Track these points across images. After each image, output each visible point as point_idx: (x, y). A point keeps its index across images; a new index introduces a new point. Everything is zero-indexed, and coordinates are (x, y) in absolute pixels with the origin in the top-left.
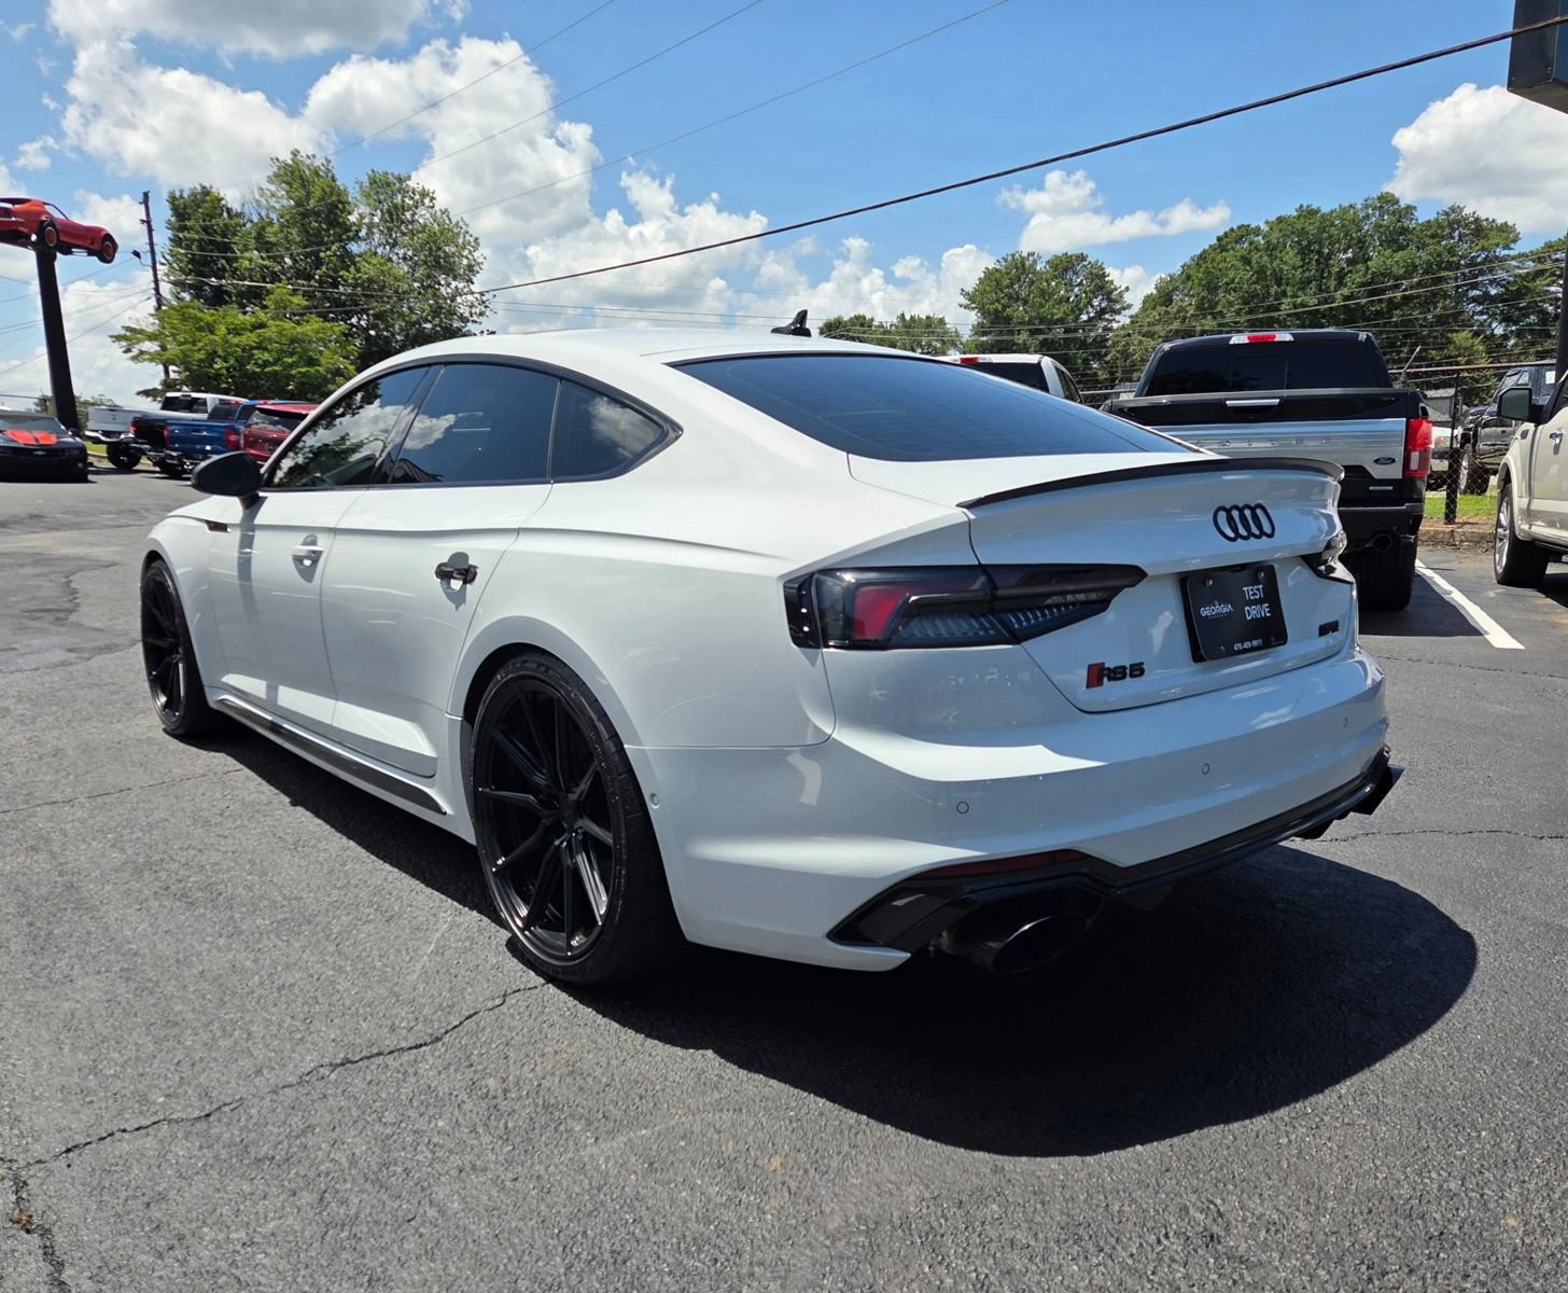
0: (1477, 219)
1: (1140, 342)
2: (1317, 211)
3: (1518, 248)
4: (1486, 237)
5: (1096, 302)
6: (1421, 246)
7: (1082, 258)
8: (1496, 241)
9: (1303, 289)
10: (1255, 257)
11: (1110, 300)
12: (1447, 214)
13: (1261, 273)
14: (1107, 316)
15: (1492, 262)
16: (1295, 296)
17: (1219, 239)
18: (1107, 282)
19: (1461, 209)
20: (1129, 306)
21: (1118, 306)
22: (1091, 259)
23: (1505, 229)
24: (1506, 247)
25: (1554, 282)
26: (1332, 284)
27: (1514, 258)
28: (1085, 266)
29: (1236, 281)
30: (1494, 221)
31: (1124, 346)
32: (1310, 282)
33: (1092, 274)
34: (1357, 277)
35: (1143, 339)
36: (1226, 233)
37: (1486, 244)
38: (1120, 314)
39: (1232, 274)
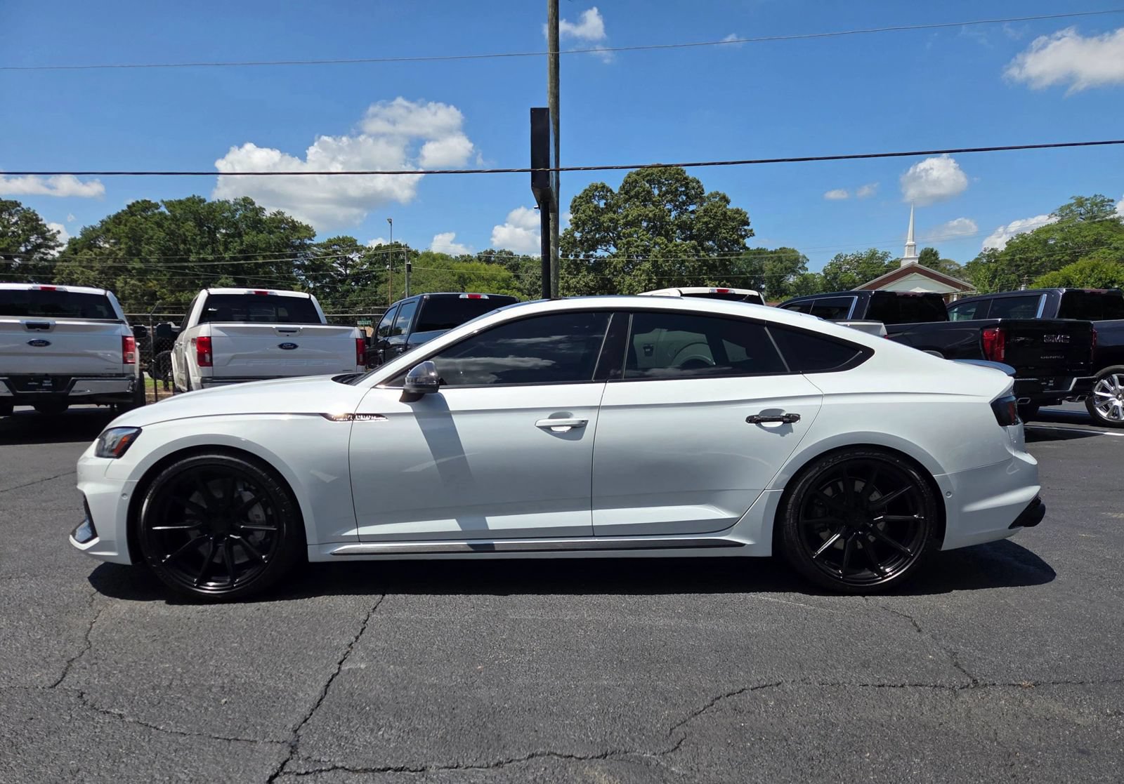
0: (293, 221)
1: (83, 273)
2: (204, 201)
3: (316, 241)
4: (298, 231)
5: (33, 239)
6: (270, 232)
7: (16, 204)
8: (305, 235)
9: (203, 249)
10: (166, 224)
11: (45, 239)
12: (275, 215)
13: (171, 234)
14: (42, 250)
15: (303, 247)
16: (198, 253)
17: (129, 207)
18: (41, 225)
19: (283, 213)
20: (61, 245)
21: (52, 244)
22: (24, 206)
23: (307, 228)
24: (310, 239)
25: (335, 261)
26: (221, 248)
27: (315, 246)
28: (19, 211)
29: (155, 238)
30: (301, 223)
31: (68, 274)
32: (207, 245)
33: (26, 217)
34: (236, 245)
35: (84, 270)
36: (133, 204)
37: (300, 236)
38: (54, 249)
39: (151, 233)
